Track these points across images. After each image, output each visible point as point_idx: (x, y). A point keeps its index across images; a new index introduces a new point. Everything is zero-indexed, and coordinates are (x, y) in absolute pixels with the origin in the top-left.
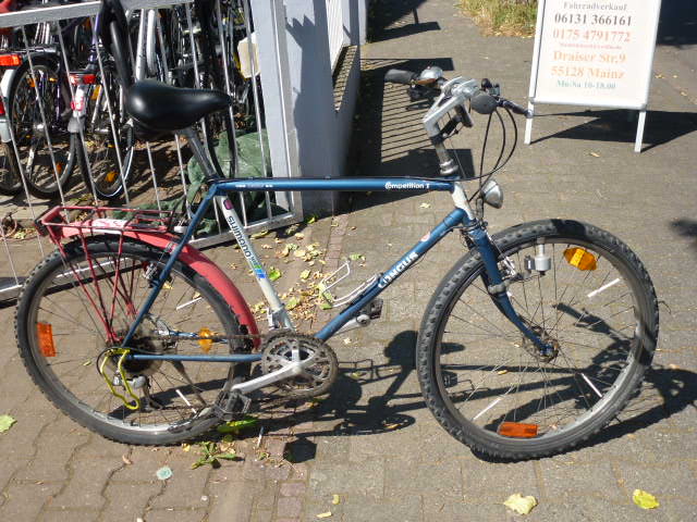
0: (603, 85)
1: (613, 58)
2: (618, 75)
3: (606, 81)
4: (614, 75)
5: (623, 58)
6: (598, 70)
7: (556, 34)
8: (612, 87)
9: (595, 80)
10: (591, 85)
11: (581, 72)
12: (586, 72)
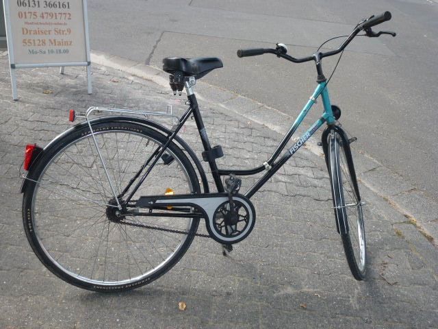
0: (60, 51)
1: (63, 32)
2: (69, 43)
3: (63, 48)
4: (66, 43)
5: (69, 31)
6: (55, 40)
7: (20, 15)
8: (66, 51)
11: (44, 43)
12: (47, 42)
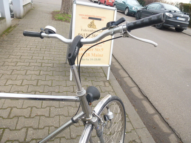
0: (96, 59)
1: (99, 49)
2: (101, 56)
3: (97, 58)
4: (100, 56)
5: (102, 49)
6: (94, 54)
8: (99, 59)
9: (93, 58)
10: (92, 59)
11: (89, 55)
12: (91, 54)
